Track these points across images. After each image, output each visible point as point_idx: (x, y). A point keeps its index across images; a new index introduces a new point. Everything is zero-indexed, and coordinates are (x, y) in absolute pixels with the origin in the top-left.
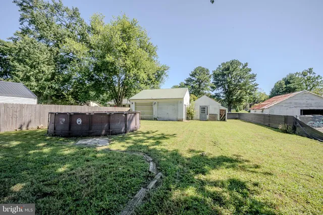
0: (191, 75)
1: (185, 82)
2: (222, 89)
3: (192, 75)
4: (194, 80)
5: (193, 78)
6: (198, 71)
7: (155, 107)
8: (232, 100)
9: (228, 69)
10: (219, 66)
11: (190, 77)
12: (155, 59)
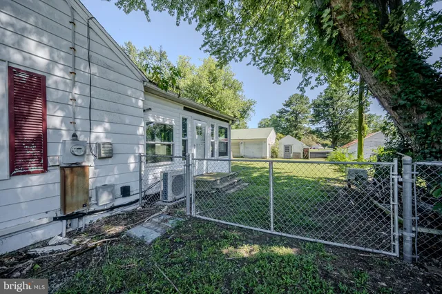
0: (285, 105)
1: (278, 114)
2: (325, 122)
3: (287, 105)
4: (288, 111)
5: (288, 109)
6: (294, 100)
7: (242, 147)
8: (337, 136)
9: (331, 98)
10: (321, 93)
11: (284, 107)
12: (240, 94)
